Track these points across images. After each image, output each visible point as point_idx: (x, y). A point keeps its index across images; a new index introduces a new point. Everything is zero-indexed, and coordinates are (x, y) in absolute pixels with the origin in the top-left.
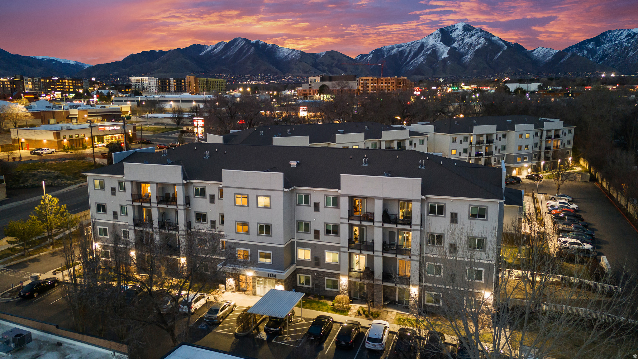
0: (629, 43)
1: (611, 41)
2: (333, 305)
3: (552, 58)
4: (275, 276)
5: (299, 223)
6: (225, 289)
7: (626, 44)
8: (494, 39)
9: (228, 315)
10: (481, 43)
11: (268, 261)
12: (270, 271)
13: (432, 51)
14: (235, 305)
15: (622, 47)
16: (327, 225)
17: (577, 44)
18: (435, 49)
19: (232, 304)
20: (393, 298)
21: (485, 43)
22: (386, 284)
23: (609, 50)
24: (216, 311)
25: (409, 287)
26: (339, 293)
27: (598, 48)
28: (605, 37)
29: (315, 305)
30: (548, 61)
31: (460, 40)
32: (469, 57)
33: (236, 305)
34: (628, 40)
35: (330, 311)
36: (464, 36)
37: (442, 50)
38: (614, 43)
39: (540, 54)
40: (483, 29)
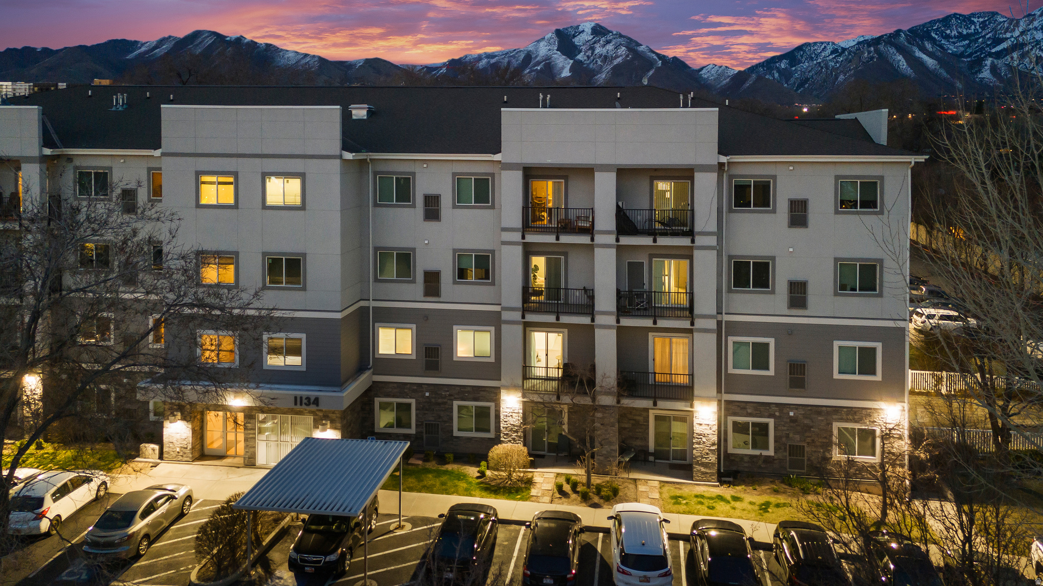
0: (837, 62)
1: (812, 59)
2: (483, 474)
3: (730, 81)
4: (316, 401)
5: (383, 254)
6: (161, 457)
7: (833, 64)
8: (641, 48)
9: (166, 529)
10: (621, 56)
11: (295, 361)
12: (300, 390)
13: (544, 65)
14: (189, 498)
15: (827, 68)
16: (460, 255)
17: (763, 62)
18: (550, 63)
19: (181, 493)
20: (638, 443)
21: (627, 56)
22: (627, 402)
23: (809, 72)
24: (128, 517)
25: (692, 406)
26: (497, 441)
27: (794, 68)
28: (802, 53)
29: (430, 479)
30: (725, 85)
31: (589, 50)
32: (604, 76)
33: (194, 497)
34: (834, 58)
35: (478, 492)
36: (595, 43)
37: (561, 65)
38: (815, 62)
39: (712, 75)
40: (623, 34)
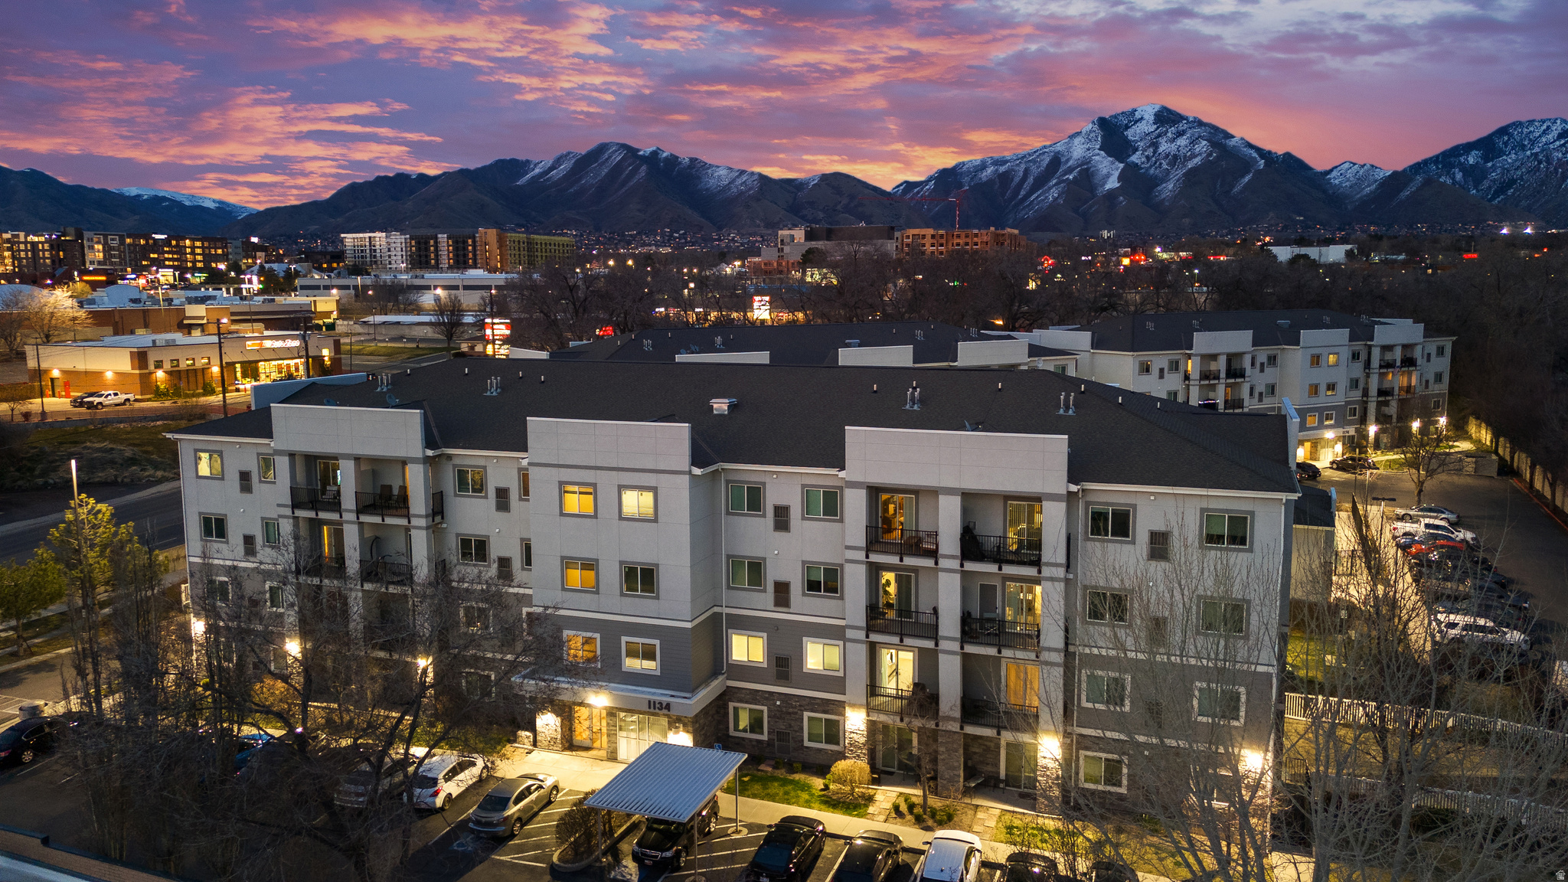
1: (1523, 148)
2: (826, 788)
3: (1377, 189)
4: (667, 707)
5: (736, 561)
7: (1560, 155)
8: (1232, 142)
9: (536, 814)
10: (1200, 154)
11: (650, 665)
12: (654, 694)
13: (1079, 172)
15: (1549, 161)
16: (809, 568)
17: (1437, 156)
18: (1087, 169)
21: (1210, 155)
22: (971, 730)
23: (1516, 169)
24: (504, 802)
25: (1036, 737)
26: (841, 756)
27: (1490, 164)
28: (1506, 138)
30: (1367, 195)
31: (1149, 147)
32: (1171, 186)
34: (1563, 145)
35: (817, 805)
36: (1159, 136)
37: (1105, 171)
38: (1528, 153)
39: (1348, 180)
40: (1205, 120)
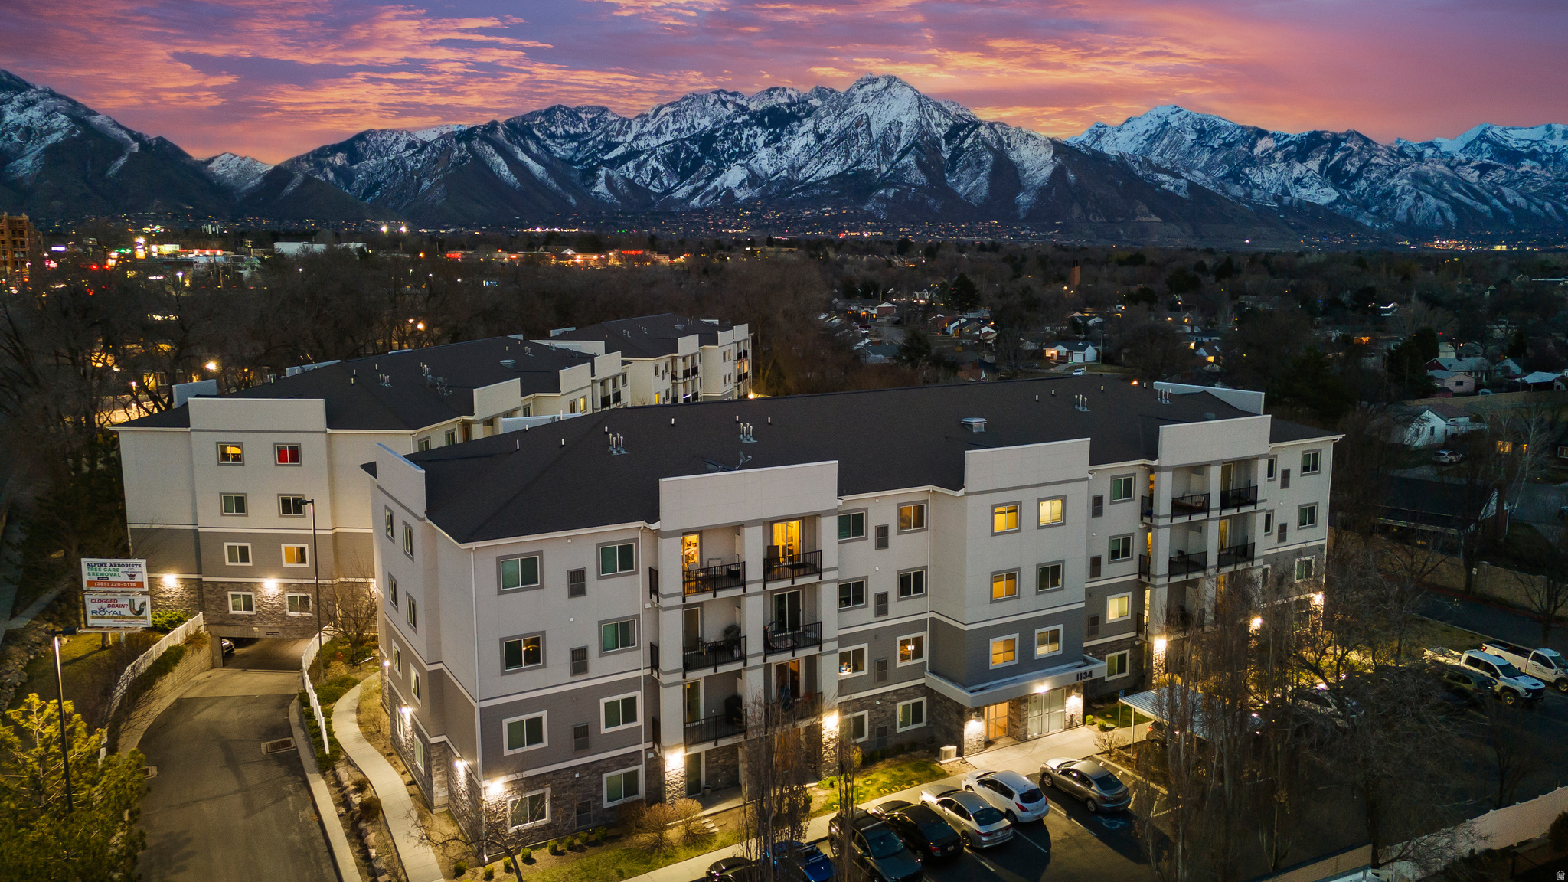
0: (417, 161)
7: (412, 164)
17: (309, 154)
21: (73, 130)
27: (355, 167)
32: (29, 163)
34: (413, 155)
36: (5, 103)
38: (386, 159)
39: (231, 171)
